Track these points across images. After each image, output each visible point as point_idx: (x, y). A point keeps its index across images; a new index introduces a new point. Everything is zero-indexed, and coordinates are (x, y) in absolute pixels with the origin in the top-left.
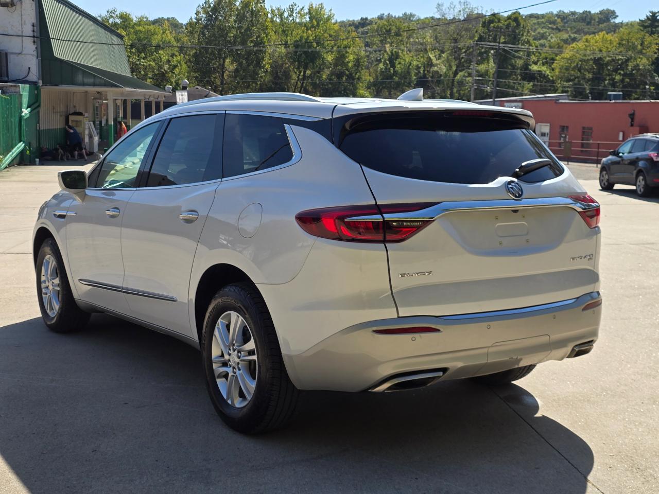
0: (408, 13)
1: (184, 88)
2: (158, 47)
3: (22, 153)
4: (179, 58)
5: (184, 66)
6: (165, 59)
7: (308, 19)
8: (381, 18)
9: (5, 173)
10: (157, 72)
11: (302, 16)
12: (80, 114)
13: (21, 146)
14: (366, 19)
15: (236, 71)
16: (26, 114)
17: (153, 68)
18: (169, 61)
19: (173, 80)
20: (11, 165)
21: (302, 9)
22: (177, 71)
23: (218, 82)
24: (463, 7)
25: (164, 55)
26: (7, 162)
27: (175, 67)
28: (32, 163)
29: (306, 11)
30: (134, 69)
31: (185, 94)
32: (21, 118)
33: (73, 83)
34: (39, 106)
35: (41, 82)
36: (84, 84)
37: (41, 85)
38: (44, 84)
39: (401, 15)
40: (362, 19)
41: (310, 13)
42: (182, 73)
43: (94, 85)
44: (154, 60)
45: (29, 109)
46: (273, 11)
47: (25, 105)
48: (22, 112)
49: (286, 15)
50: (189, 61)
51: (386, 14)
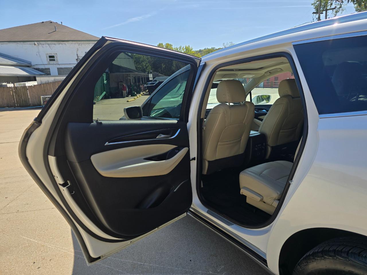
0: (213, 47)
1: (151, 73)
2: (142, 61)
3: (105, 95)
4: (148, 64)
5: (150, 66)
6: (144, 65)
7: (185, 50)
8: (205, 49)
9: (100, 102)
10: (142, 69)
11: (183, 49)
12: (122, 82)
13: (105, 93)
14: (201, 50)
15: (165, 67)
16: (105, 83)
17: (141, 68)
18: (145, 65)
19: (147, 71)
20: (102, 99)
21: (183, 47)
22: (148, 68)
23: (160, 71)
24: (231, 44)
25: (144, 64)
26: (101, 98)
27: (148, 67)
28: (109, 98)
29: (185, 48)
30: (136, 68)
31: (152, 75)
32: (104, 84)
33: (119, 72)
34: (109, 80)
35: (109, 72)
36: (122, 72)
37: (109, 73)
38: (110, 73)
39: (211, 48)
40: (200, 50)
41: (186, 48)
42: (149, 69)
43: (126, 72)
44: (141, 65)
45: (106, 81)
46: (175, 49)
47: (105, 80)
48: (104, 82)
49: (179, 49)
50: (151, 65)
51: (206, 48)
